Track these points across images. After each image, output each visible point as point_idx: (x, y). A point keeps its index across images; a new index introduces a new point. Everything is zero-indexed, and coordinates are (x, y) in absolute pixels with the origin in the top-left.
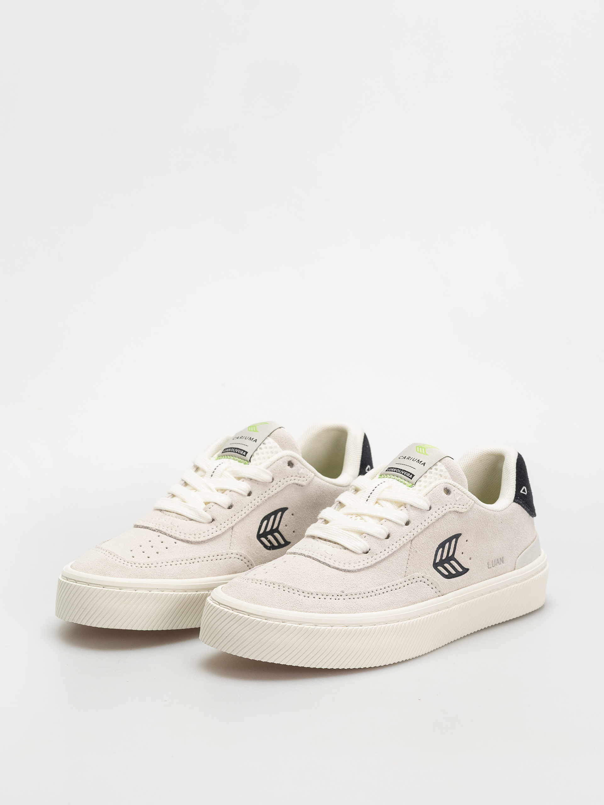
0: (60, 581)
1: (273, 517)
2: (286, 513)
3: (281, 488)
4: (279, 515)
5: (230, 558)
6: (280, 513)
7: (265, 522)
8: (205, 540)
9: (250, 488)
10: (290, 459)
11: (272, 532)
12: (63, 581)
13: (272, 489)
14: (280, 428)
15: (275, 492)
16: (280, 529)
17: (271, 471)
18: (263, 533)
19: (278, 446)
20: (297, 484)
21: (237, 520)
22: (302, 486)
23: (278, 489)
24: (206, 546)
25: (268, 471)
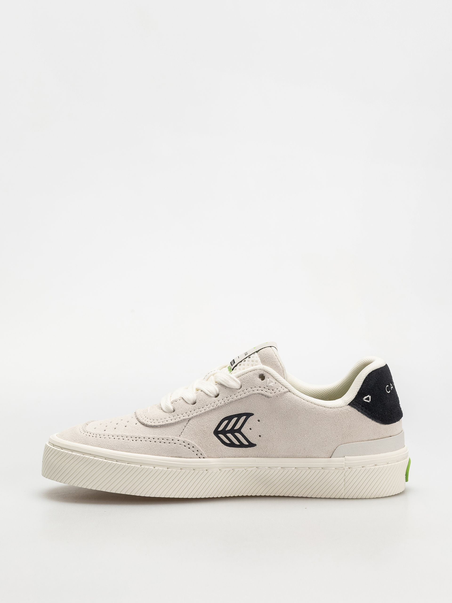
0: (46, 446)
1: (235, 419)
2: (251, 418)
3: (245, 395)
4: (243, 418)
5: (175, 443)
6: (245, 417)
7: (226, 422)
8: (158, 425)
9: (218, 391)
10: (262, 372)
11: (232, 431)
12: (49, 446)
13: (238, 394)
14: (271, 347)
15: (239, 397)
16: (243, 430)
17: (240, 380)
18: (222, 430)
19: (259, 361)
20: (263, 395)
21: (195, 414)
22: (268, 397)
23: (243, 395)
24: (157, 430)
25: (237, 380)
